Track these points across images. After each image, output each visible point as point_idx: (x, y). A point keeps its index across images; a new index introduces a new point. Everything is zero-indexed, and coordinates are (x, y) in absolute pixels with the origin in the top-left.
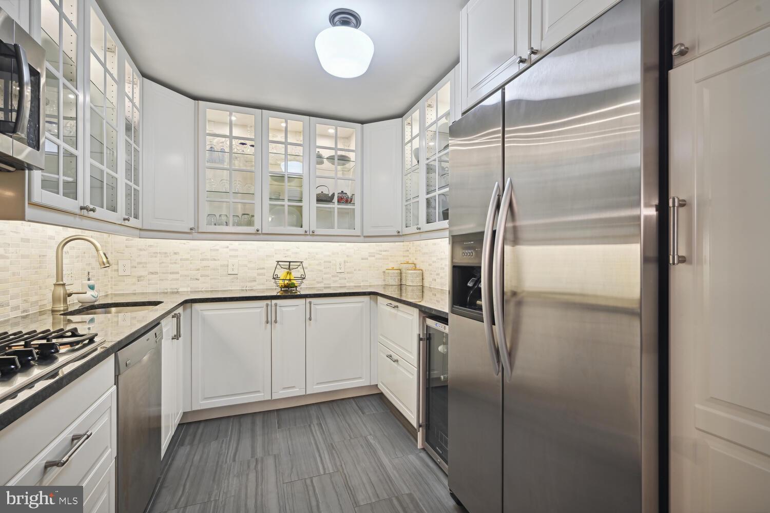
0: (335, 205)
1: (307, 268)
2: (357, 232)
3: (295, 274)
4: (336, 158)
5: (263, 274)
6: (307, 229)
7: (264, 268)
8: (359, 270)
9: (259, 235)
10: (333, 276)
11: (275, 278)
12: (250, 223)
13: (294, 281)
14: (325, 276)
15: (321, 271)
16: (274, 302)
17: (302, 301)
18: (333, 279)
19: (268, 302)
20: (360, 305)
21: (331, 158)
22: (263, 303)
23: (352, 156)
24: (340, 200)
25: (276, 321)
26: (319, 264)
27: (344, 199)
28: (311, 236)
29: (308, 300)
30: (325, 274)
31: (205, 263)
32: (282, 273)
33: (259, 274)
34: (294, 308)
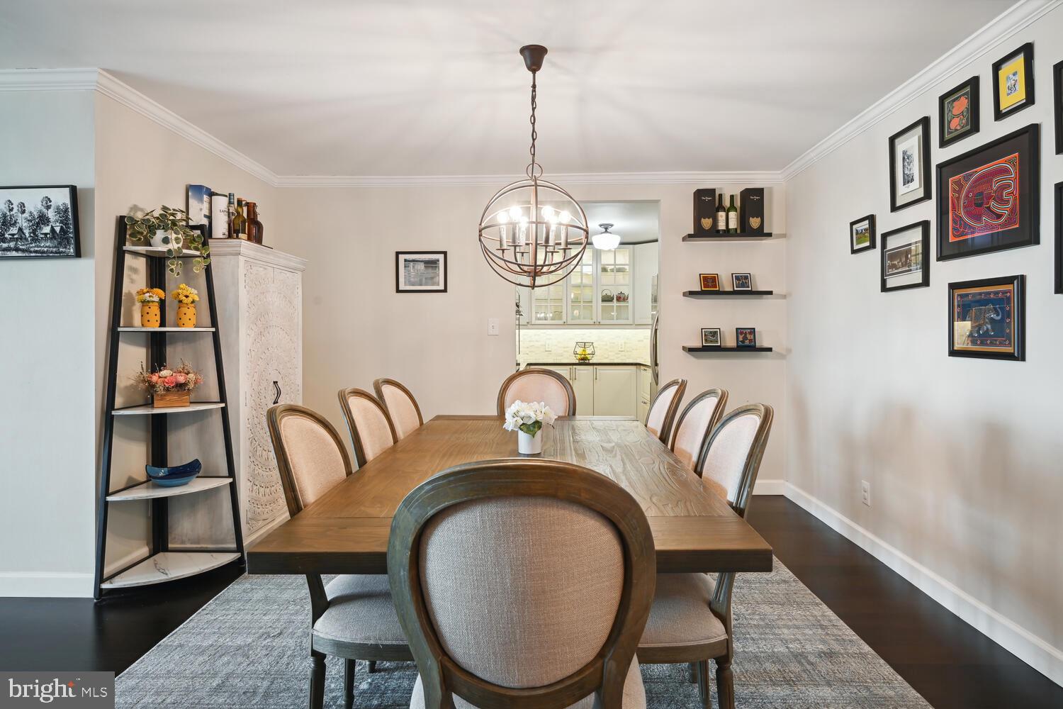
0: (615, 303)
1: (596, 347)
2: (630, 322)
3: (588, 351)
4: (615, 270)
5: (567, 351)
6: (595, 321)
7: (567, 347)
8: (636, 349)
9: (566, 325)
10: (617, 354)
11: (576, 353)
12: (560, 318)
13: (588, 356)
14: (610, 353)
15: (607, 349)
16: (574, 367)
17: (591, 367)
18: (616, 356)
19: (571, 367)
20: (629, 371)
21: (612, 270)
22: (568, 367)
23: (627, 267)
24: (619, 299)
25: (575, 379)
26: (606, 345)
27: (621, 298)
28: (597, 325)
29: (595, 367)
30: (611, 352)
31: (532, 344)
32: (579, 350)
33: (565, 351)
34: (585, 372)
